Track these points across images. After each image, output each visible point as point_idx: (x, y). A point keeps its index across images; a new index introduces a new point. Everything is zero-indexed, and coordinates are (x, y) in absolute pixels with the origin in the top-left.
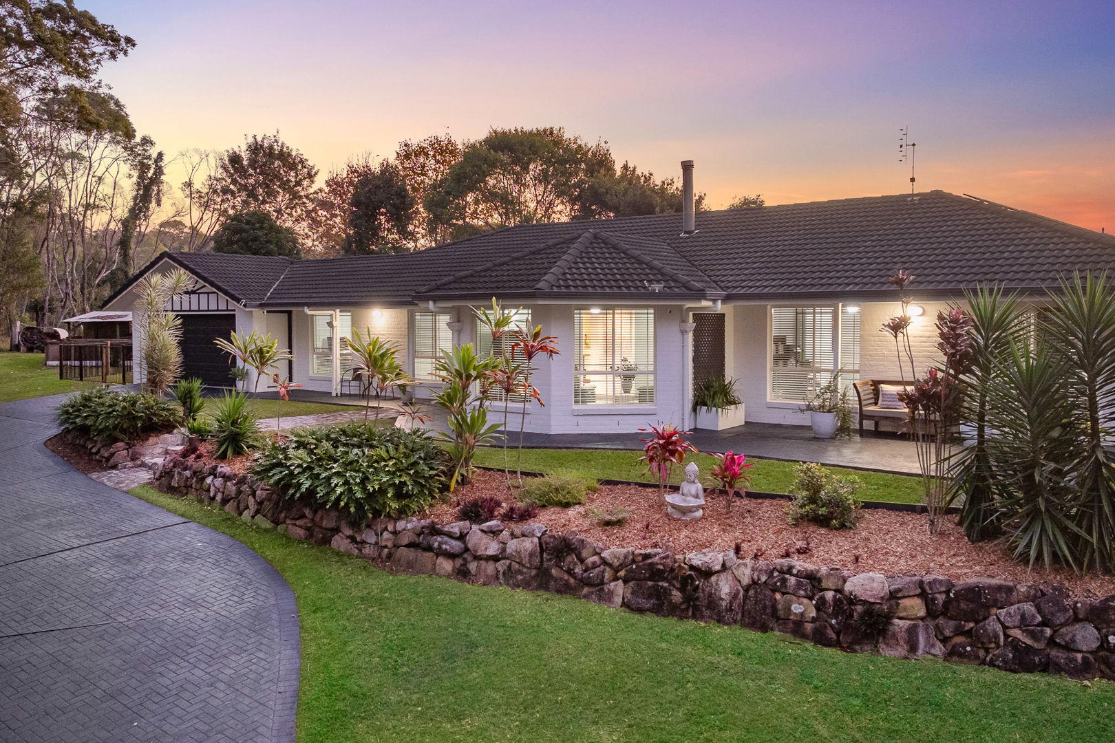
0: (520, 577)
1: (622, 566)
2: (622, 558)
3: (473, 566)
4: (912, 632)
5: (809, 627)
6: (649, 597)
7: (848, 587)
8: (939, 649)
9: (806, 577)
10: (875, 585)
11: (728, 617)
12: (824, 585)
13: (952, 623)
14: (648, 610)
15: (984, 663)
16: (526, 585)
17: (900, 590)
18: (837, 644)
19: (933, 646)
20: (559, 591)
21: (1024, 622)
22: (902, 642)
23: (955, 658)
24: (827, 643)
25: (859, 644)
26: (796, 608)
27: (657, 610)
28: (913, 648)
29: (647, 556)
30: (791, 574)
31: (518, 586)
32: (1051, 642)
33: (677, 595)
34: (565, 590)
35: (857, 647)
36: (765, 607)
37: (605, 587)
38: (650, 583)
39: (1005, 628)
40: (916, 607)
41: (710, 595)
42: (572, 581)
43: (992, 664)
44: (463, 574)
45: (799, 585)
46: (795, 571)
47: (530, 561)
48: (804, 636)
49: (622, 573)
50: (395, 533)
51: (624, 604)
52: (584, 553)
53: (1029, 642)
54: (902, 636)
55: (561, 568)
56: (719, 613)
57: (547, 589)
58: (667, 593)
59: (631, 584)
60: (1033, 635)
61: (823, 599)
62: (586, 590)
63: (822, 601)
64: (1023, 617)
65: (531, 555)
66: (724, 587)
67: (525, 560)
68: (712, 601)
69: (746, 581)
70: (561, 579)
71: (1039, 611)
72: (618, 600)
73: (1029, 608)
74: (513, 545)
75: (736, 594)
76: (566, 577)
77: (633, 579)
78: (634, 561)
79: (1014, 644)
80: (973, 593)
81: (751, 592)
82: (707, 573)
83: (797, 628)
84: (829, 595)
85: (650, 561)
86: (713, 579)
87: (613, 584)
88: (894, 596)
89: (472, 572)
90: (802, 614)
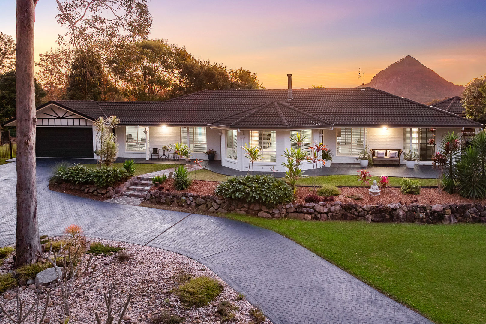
0: (337, 217)
1: (370, 210)
2: (370, 208)
3: (319, 216)
4: (450, 218)
5: (425, 220)
6: (380, 218)
7: (433, 209)
8: (456, 221)
9: (422, 208)
10: (440, 207)
11: (403, 220)
12: (427, 209)
13: (459, 214)
14: (380, 221)
15: (467, 222)
16: (340, 219)
17: (446, 208)
18: (432, 223)
19: (455, 220)
20: (351, 220)
21: (474, 212)
22: (448, 220)
23: (460, 222)
24: (430, 223)
25: (437, 222)
26: (421, 216)
27: (383, 221)
28: (451, 221)
29: (377, 207)
30: (418, 207)
31: (337, 220)
32: (480, 216)
33: (388, 217)
34: (352, 219)
35: (437, 223)
36: (412, 217)
37: (366, 217)
38: (380, 214)
39: (471, 214)
40: (449, 211)
41: (397, 215)
42: (354, 216)
43: (469, 223)
44: (316, 218)
45: (420, 210)
46: (419, 206)
47: (340, 212)
48: (424, 222)
49: (370, 212)
50: (286, 209)
51: (372, 221)
52: (358, 208)
53: (475, 216)
54: (448, 219)
55: (351, 213)
56: (400, 220)
57: (347, 219)
58: (385, 216)
59: (373, 215)
60: (476, 215)
61: (427, 212)
62: (360, 218)
63: (427, 213)
64: (474, 210)
65: (340, 210)
66: (401, 213)
67: (338, 212)
68: (398, 217)
69: (406, 210)
70: (351, 216)
71: (477, 209)
72: (370, 220)
73: (475, 208)
74: (333, 208)
75: (404, 214)
76: (352, 215)
77: (374, 214)
78: (373, 209)
79: (473, 217)
80: (463, 207)
81: (408, 213)
82: (395, 209)
83: (422, 221)
84: (428, 211)
85: (379, 208)
86: (397, 211)
87: (368, 215)
88: (444, 209)
89: (320, 218)
90: (422, 217)
